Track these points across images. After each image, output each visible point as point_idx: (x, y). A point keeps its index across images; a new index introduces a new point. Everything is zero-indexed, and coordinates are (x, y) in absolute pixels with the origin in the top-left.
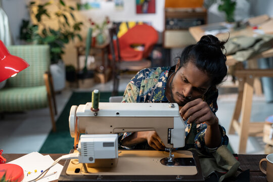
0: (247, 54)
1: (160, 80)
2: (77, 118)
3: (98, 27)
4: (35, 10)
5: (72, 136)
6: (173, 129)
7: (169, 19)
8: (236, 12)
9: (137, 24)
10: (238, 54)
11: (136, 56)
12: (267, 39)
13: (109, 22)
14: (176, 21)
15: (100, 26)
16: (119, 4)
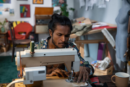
1: (44, 45)
2: (21, 58)
3: (1, 24)
6: (74, 61)
7: (38, 20)
9: (21, 22)
10: (77, 33)
11: (22, 38)
12: (88, 26)
13: (7, 21)
14: (41, 21)
15: (3, 23)
16: (12, 13)
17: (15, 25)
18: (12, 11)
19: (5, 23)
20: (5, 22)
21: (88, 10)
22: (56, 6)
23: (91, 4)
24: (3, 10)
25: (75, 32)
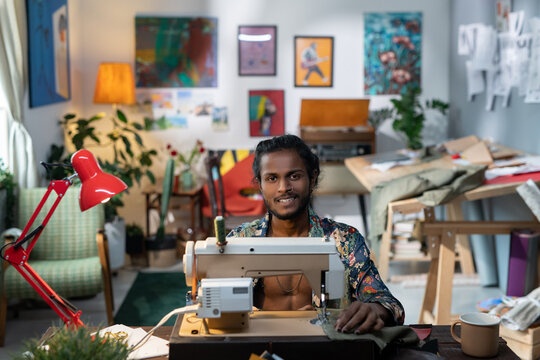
0: (440, 194)
1: (259, 228)
2: (195, 256)
3: (182, 159)
4: (73, 128)
5: (188, 284)
6: (328, 270)
8: (424, 132)
9: (251, 153)
10: (426, 194)
12: (472, 172)
13: (202, 150)
14: (320, 148)
15: (187, 157)
16: (220, 120)
17: (227, 164)
18: (221, 115)
19: (196, 157)
20: (194, 153)
21: (493, 108)
22: (378, 93)
23: (503, 90)
24: (191, 112)
25: (419, 191)
